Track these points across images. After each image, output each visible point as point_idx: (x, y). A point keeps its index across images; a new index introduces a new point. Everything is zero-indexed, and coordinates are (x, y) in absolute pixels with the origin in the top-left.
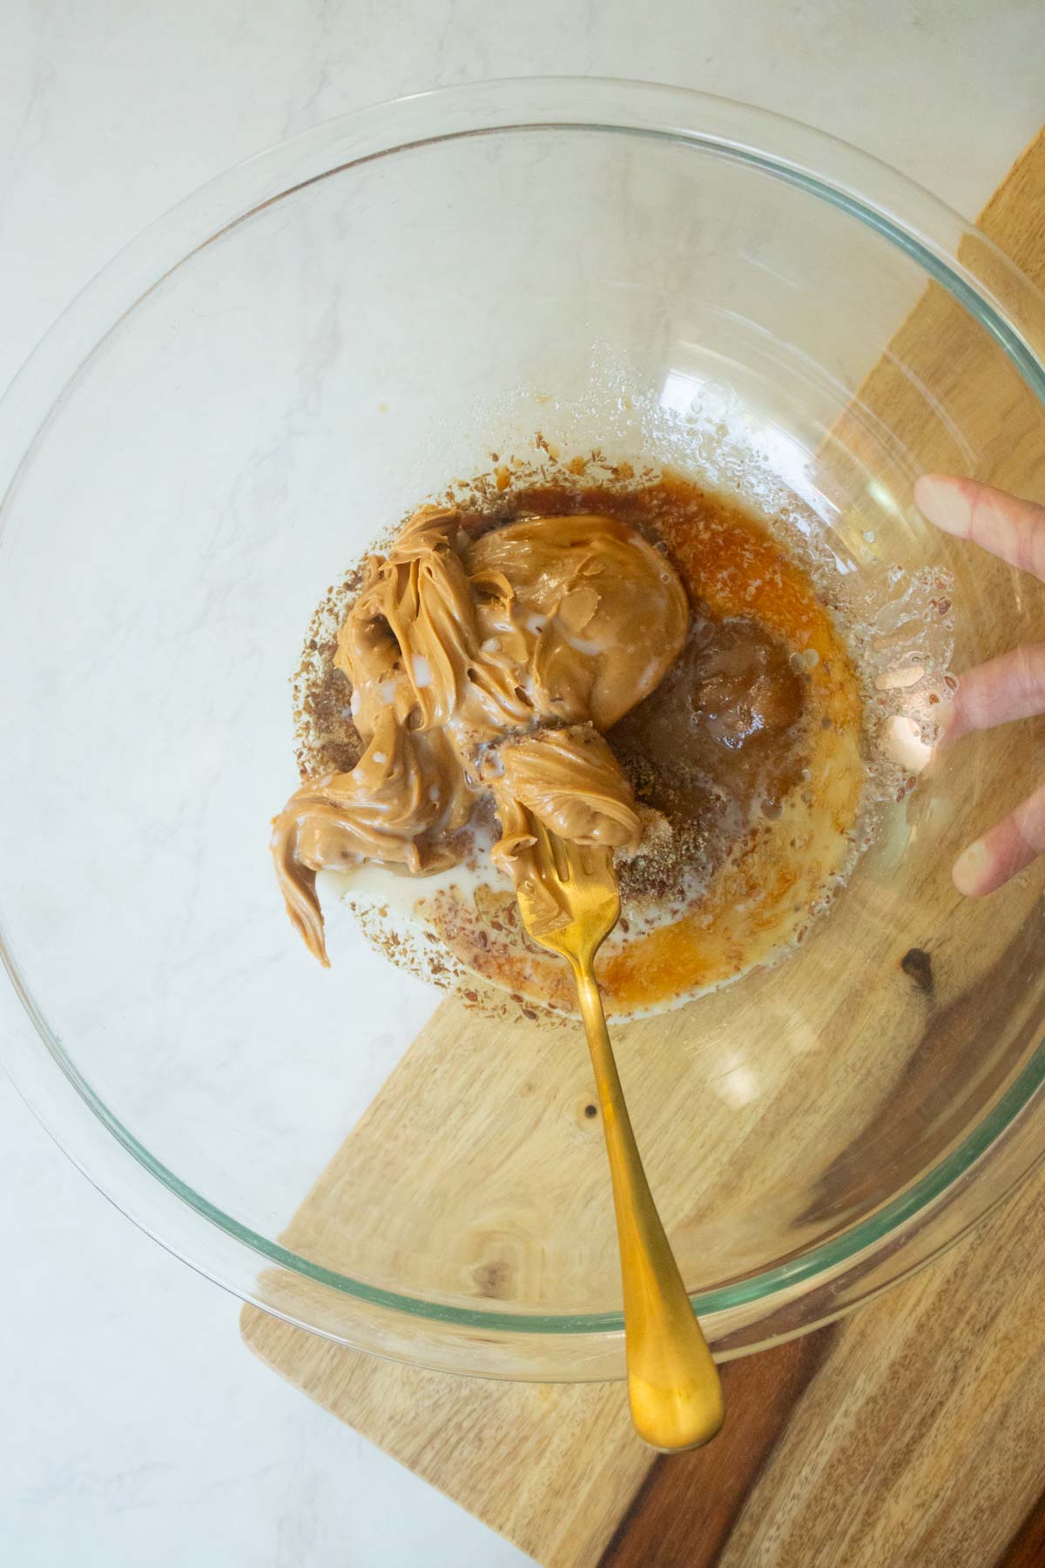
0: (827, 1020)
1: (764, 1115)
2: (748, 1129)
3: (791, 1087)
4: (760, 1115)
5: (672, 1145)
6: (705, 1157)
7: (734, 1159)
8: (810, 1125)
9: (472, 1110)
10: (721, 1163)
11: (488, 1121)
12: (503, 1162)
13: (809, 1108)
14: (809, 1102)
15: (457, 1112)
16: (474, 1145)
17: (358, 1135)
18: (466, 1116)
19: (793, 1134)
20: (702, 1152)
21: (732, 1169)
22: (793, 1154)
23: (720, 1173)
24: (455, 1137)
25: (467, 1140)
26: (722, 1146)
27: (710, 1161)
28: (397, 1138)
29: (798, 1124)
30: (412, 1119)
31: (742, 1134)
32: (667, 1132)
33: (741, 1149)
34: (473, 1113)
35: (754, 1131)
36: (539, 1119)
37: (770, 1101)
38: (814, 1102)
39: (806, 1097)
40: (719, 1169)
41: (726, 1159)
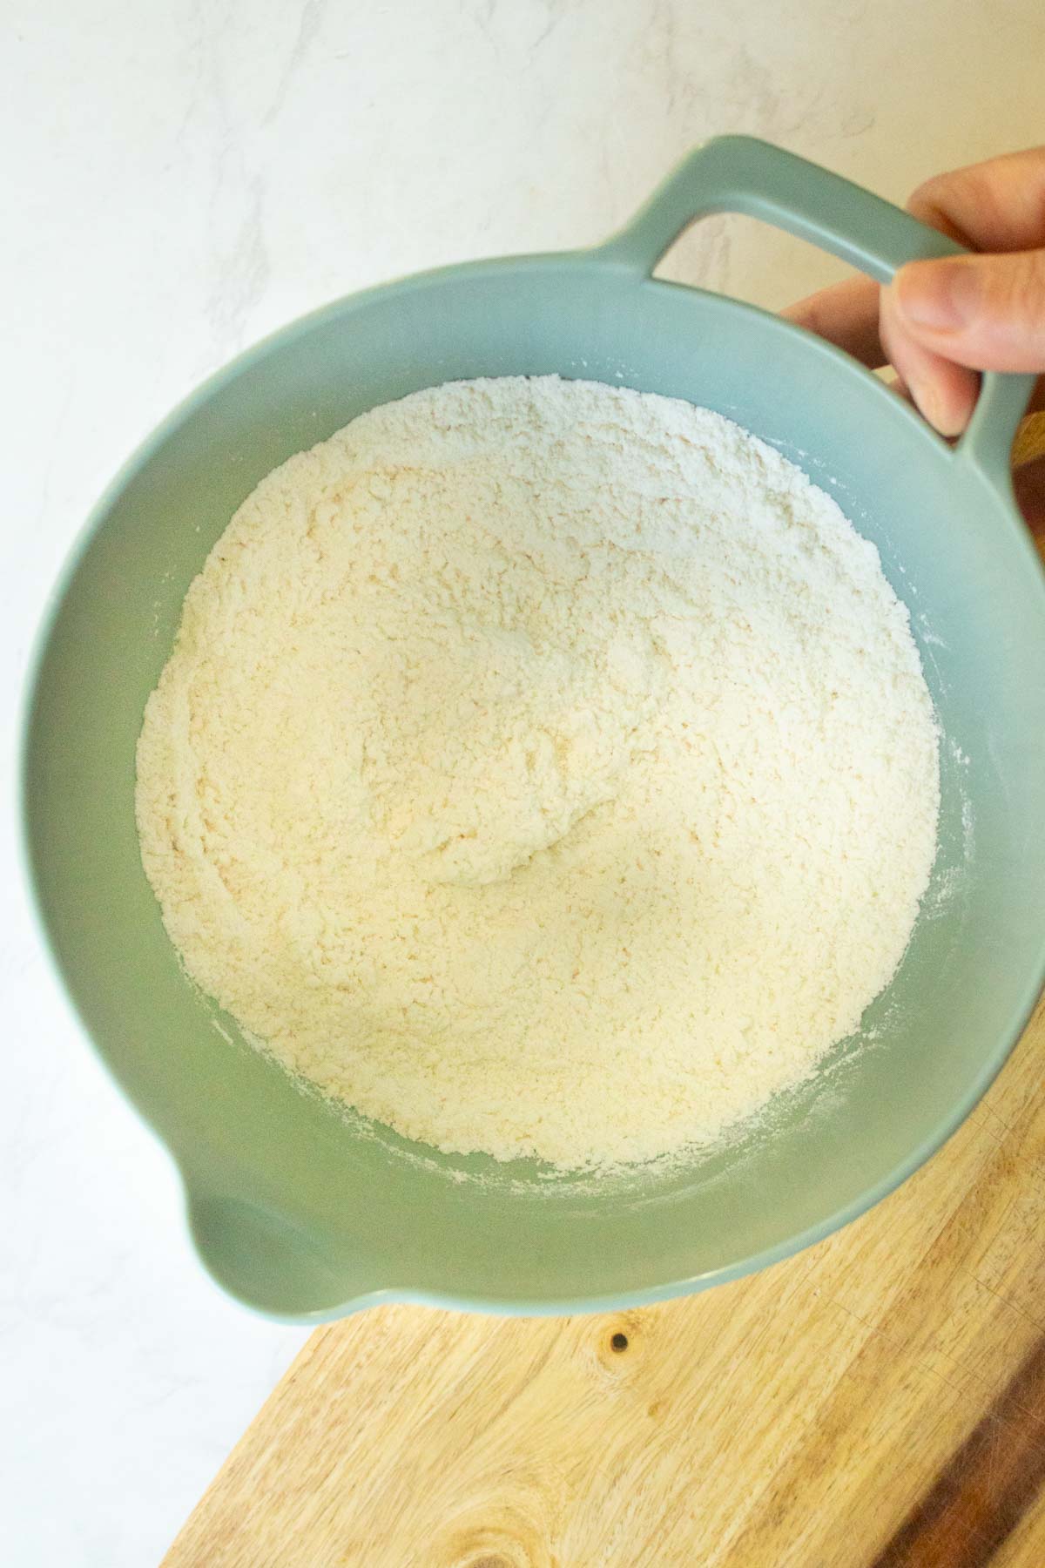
0: (949, 1214)
1: (862, 1352)
2: (840, 1370)
3: (900, 1309)
4: (856, 1350)
5: (734, 1392)
6: (780, 1411)
7: (823, 1418)
8: (930, 1369)
9: (453, 1341)
10: (803, 1422)
11: (476, 1356)
12: (493, 1420)
13: (927, 1341)
14: (926, 1332)
15: (434, 1343)
16: (458, 1390)
17: (293, 1381)
18: (445, 1349)
19: (906, 1383)
20: (776, 1401)
21: (820, 1431)
22: (906, 1414)
23: (803, 1439)
24: (429, 1381)
25: (447, 1386)
26: (803, 1396)
27: (788, 1417)
28: (348, 1383)
29: (912, 1368)
30: (369, 1357)
31: (831, 1378)
32: (726, 1374)
33: (832, 1401)
34: (454, 1346)
35: (847, 1374)
36: (546, 1357)
37: (871, 1330)
38: (932, 1334)
39: (920, 1328)
40: (801, 1432)
41: (810, 1415)
